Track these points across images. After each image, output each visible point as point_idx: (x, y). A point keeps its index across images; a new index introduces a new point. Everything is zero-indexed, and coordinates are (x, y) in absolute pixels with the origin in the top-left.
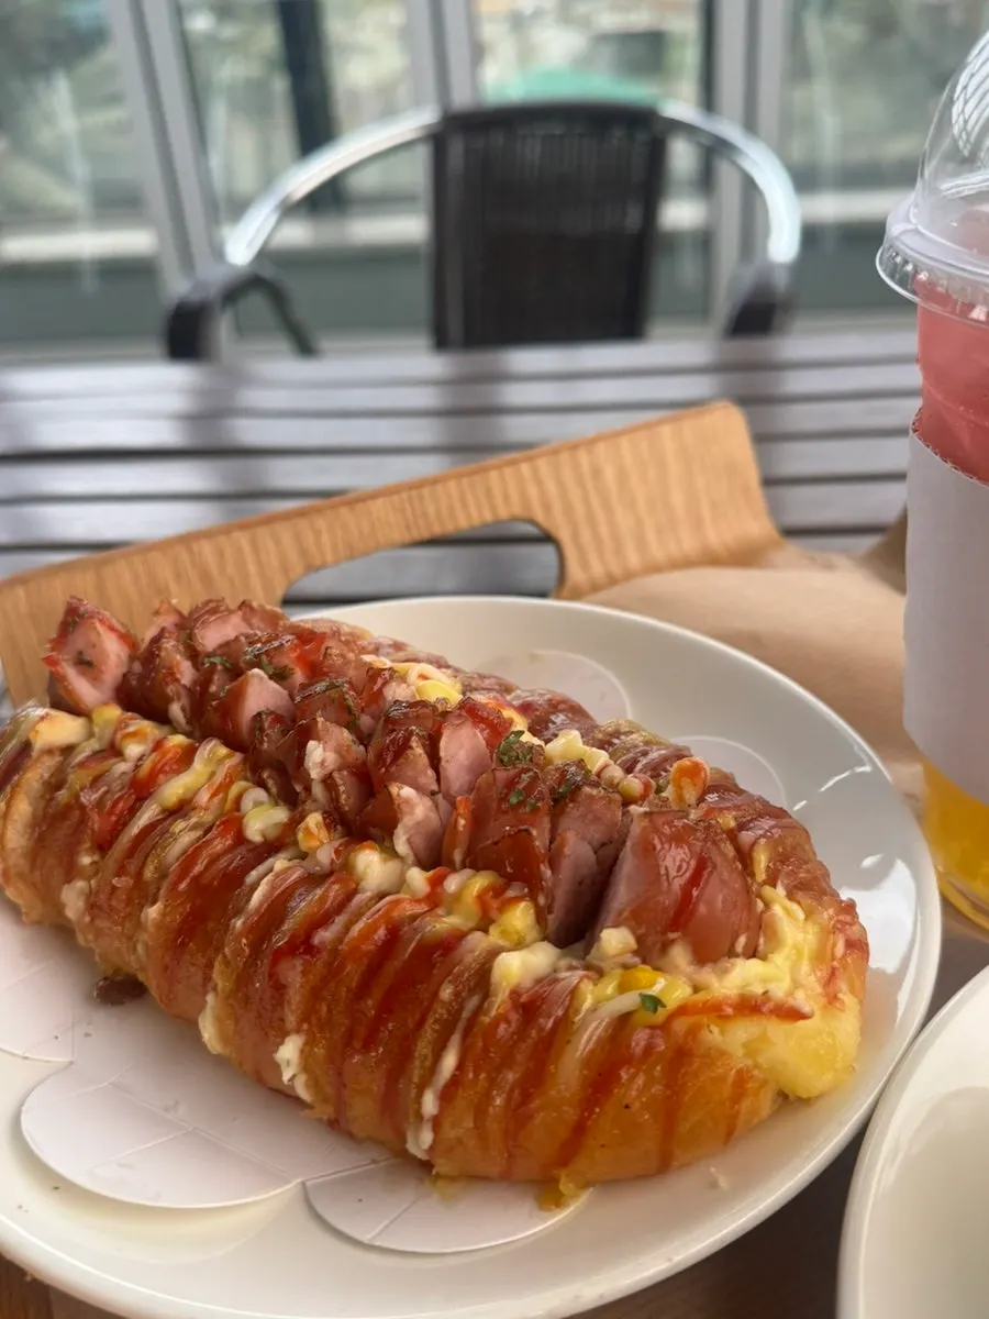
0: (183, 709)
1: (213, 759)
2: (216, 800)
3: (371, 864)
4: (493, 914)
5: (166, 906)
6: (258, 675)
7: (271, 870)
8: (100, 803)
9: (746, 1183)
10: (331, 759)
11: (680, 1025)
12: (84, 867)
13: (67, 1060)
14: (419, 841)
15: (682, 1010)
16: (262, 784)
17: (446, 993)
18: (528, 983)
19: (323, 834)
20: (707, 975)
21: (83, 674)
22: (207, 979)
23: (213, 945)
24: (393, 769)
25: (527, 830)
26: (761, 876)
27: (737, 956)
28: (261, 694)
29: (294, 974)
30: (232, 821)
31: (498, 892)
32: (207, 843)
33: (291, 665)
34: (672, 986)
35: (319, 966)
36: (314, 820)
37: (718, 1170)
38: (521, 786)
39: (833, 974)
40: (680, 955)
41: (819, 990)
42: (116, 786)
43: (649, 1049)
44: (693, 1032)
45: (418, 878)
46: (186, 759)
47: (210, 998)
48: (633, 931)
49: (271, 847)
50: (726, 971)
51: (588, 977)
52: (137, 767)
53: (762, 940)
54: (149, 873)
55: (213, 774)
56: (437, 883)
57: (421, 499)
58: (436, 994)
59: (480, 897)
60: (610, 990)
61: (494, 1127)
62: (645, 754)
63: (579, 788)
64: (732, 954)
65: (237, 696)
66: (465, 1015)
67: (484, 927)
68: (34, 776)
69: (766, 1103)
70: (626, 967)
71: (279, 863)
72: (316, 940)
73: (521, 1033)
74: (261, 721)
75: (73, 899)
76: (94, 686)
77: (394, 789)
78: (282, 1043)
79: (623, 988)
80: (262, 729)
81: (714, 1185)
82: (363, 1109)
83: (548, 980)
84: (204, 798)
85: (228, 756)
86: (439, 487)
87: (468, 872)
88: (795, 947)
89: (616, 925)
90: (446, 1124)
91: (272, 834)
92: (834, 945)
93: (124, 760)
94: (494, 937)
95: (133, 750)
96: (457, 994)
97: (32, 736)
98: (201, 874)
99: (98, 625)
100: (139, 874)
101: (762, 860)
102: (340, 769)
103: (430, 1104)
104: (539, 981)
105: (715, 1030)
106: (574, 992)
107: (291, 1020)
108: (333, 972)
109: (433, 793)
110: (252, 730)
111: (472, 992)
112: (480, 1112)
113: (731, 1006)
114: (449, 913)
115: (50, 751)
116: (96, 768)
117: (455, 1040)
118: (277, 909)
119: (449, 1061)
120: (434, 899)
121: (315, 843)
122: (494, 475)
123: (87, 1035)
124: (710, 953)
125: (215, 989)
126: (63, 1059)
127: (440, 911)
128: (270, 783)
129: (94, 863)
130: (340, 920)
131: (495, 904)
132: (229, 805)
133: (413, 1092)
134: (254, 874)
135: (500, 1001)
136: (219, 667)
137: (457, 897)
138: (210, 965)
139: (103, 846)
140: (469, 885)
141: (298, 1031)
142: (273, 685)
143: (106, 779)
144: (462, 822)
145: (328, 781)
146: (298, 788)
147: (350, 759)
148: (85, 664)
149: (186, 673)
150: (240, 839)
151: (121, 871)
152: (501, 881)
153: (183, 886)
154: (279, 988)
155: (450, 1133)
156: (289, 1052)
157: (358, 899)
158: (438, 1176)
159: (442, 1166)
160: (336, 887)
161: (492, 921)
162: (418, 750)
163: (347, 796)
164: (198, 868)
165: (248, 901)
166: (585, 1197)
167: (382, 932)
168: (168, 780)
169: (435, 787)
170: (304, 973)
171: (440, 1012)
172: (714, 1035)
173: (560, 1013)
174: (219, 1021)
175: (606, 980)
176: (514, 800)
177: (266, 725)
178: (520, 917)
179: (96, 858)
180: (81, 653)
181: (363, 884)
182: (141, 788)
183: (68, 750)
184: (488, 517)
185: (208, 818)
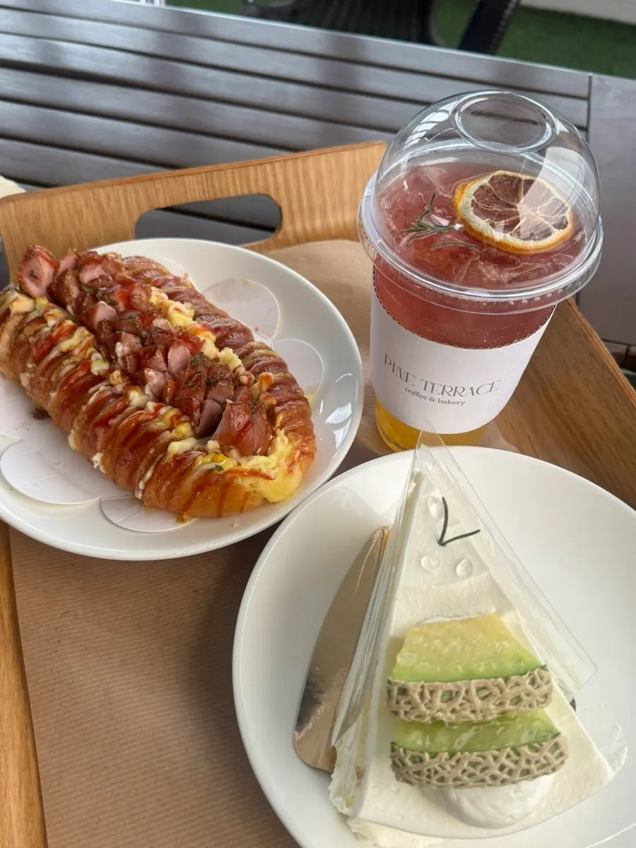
0: (72, 308)
1: (82, 336)
2: (82, 354)
3: (135, 397)
4: (175, 425)
5: (59, 394)
6: (103, 304)
7: (98, 390)
8: (36, 344)
9: (245, 525)
10: (127, 349)
11: (228, 476)
12: (29, 368)
13: (20, 438)
14: (155, 390)
15: (229, 471)
16: (100, 352)
17: (152, 451)
18: (181, 453)
19: (120, 379)
20: (243, 461)
21: (32, 281)
22: (72, 425)
23: (75, 412)
24: (148, 361)
25: (191, 399)
26: (278, 424)
27: (256, 455)
28: (103, 311)
29: (101, 432)
30: (86, 364)
31: (178, 417)
32: (76, 372)
33: (117, 300)
34: (228, 463)
35: (110, 432)
36: (117, 373)
37: (236, 520)
38: (193, 379)
39: (293, 463)
40: (234, 453)
41: (286, 468)
42: (43, 337)
43: (216, 481)
44: (232, 479)
45: (151, 406)
46: (72, 331)
47: (72, 432)
48: (219, 442)
49: (100, 379)
50: (250, 460)
51: (201, 454)
52: (52, 331)
53: (270, 449)
54: (53, 379)
55: (81, 342)
56: (157, 409)
57: (212, 178)
58: (148, 451)
59: (171, 418)
60: (209, 460)
61: (162, 497)
62: (258, 361)
63: (217, 382)
64: (255, 454)
65: (93, 311)
66: (157, 460)
67: (170, 430)
68: (11, 324)
69: (258, 502)
70: (217, 453)
71: (102, 387)
72: (110, 423)
73: (174, 470)
74: (102, 325)
75: (25, 379)
76: (37, 287)
77: (146, 372)
78: (95, 454)
79: (213, 461)
80: (102, 329)
81: (233, 525)
82: (121, 480)
83: (187, 453)
84: (76, 352)
85: (88, 336)
86: (222, 173)
87: (170, 407)
88: (282, 453)
89: (214, 440)
90: (146, 493)
91: (102, 373)
92: (295, 454)
93: (47, 326)
94: (174, 434)
95: (51, 322)
96: (156, 452)
97: (11, 307)
98: (73, 384)
99: (40, 258)
100: (49, 378)
101: (280, 418)
102: (129, 355)
103: (141, 485)
104: (186, 452)
105: (240, 479)
106: (195, 459)
107: (99, 447)
108: (115, 435)
109: (164, 372)
110: (98, 327)
111: (161, 452)
112: (157, 490)
113: (247, 472)
114: (160, 421)
115: (18, 314)
116: (36, 327)
117: (153, 467)
118: (100, 404)
119: (149, 474)
120: (156, 414)
121: (116, 382)
122: (251, 169)
123: (28, 430)
124: (246, 452)
125: (74, 428)
126: (18, 438)
127: (157, 420)
128: (103, 352)
129: (33, 367)
130: (120, 417)
131: (176, 422)
132: (86, 356)
133: (137, 480)
134: (92, 390)
135: (169, 458)
136: (88, 294)
137: (163, 416)
138: (73, 420)
139: (37, 361)
140: (168, 412)
141: (101, 451)
142: (110, 308)
143: (40, 333)
144: (169, 389)
145: (123, 358)
146: (113, 357)
147: (135, 350)
148: (34, 277)
149: (75, 292)
150: (89, 372)
151: (43, 375)
152: (180, 413)
153: (65, 388)
154: (95, 436)
155: (147, 495)
156: (97, 458)
157: (129, 409)
158: (145, 506)
159: (146, 503)
160: (120, 403)
161: (174, 428)
162: (159, 356)
163: (130, 367)
164: (72, 381)
165: (89, 400)
166: (193, 520)
167: (134, 424)
168: (65, 340)
169: (165, 369)
170: (105, 433)
171: (149, 457)
172: (239, 481)
173: (189, 465)
174: (75, 439)
175: (207, 457)
176: (190, 384)
177: (104, 327)
178: (184, 428)
179: (34, 365)
180: (32, 271)
181: (131, 403)
182: (53, 342)
183: (26, 314)
184: (246, 191)
185: (78, 360)
